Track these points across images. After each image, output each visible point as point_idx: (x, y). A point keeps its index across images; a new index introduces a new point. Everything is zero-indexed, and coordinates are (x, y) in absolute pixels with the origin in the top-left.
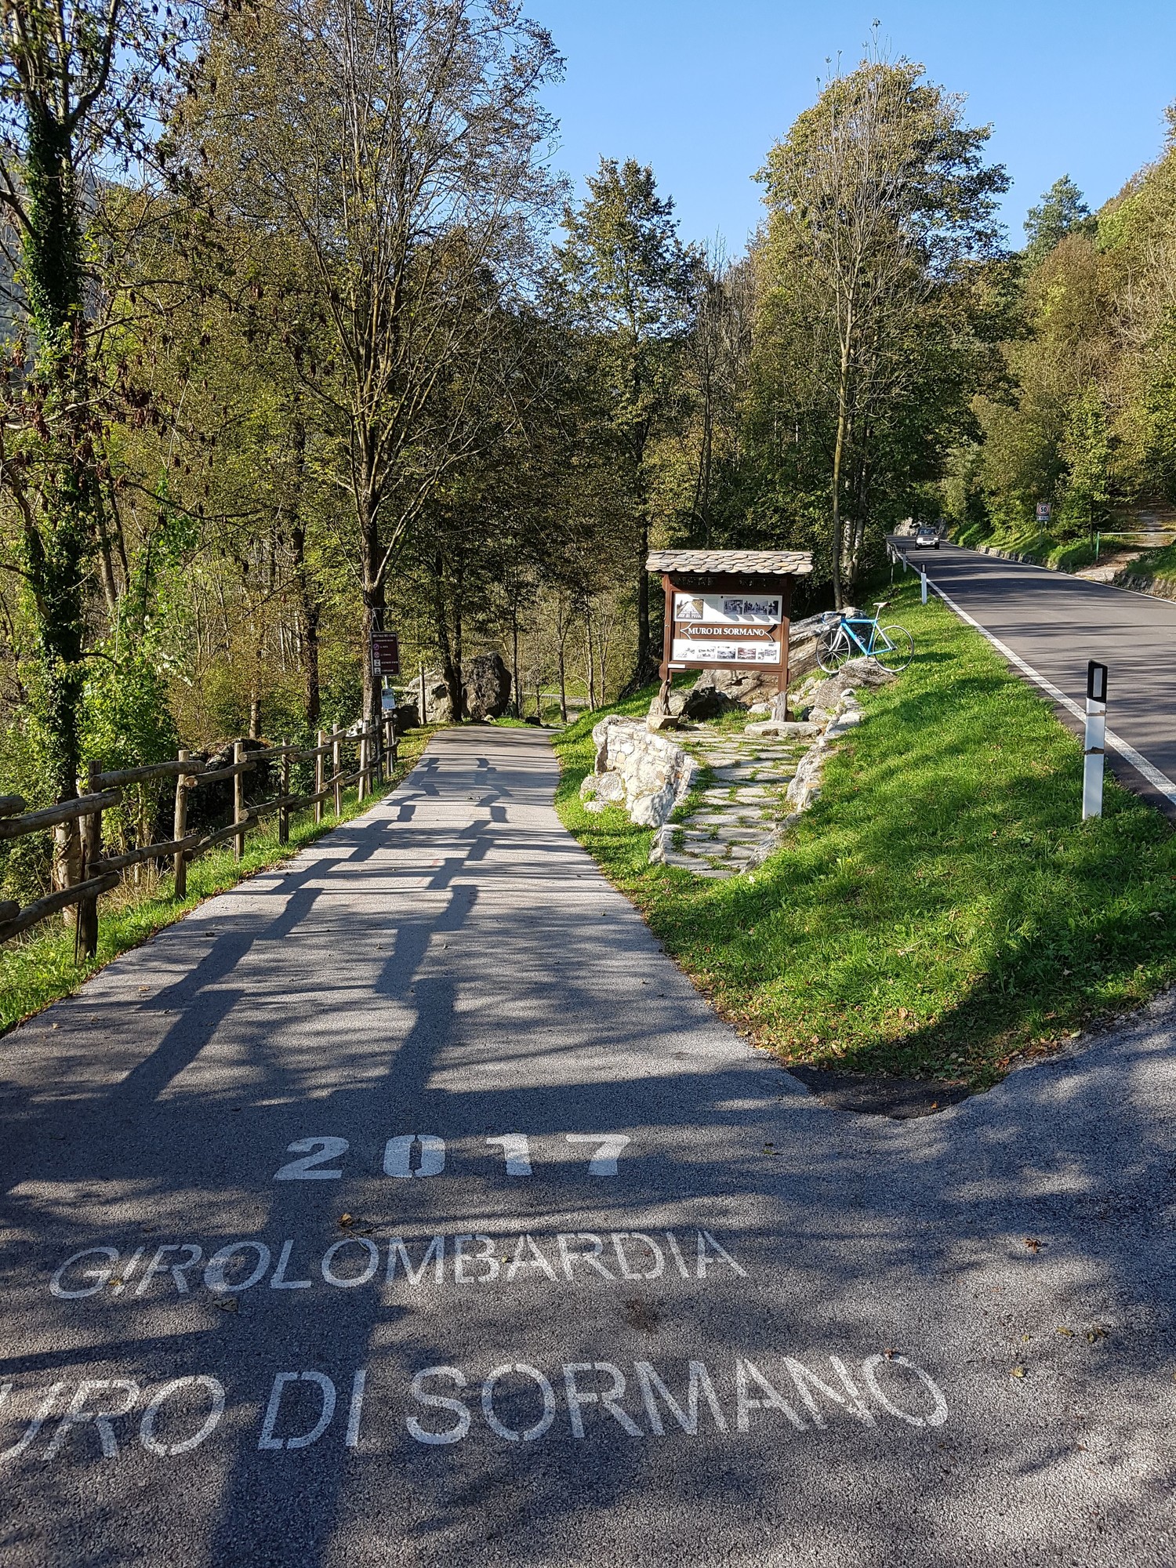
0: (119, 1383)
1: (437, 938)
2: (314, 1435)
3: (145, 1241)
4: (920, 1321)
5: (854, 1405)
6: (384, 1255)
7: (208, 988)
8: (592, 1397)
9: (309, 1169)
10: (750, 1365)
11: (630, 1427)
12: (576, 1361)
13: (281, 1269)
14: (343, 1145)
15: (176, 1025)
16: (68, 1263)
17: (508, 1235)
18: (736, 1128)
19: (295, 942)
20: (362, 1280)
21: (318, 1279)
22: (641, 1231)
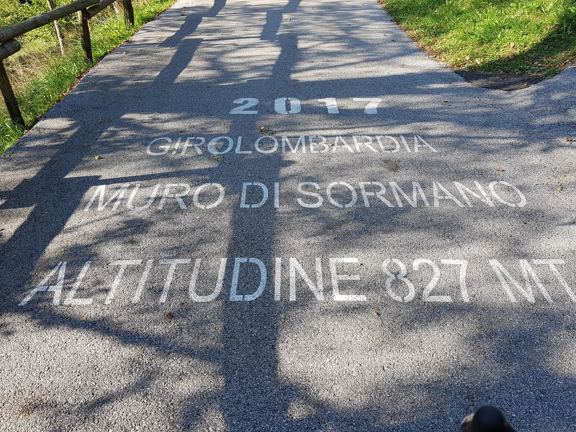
0: (182, 185)
1: (285, 16)
2: (262, 203)
3: (181, 136)
4: (515, 169)
5: (485, 199)
6: (280, 142)
7: (186, 38)
8: (372, 194)
9: (244, 110)
10: (439, 184)
11: (389, 204)
12: (364, 181)
13: (238, 146)
14: (256, 101)
15: (176, 53)
16: (152, 143)
17: (331, 136)
18: (430, 96)
19: (221, 18)
20: (272, 151)
21: (254, 151)
22: (389, 135)
